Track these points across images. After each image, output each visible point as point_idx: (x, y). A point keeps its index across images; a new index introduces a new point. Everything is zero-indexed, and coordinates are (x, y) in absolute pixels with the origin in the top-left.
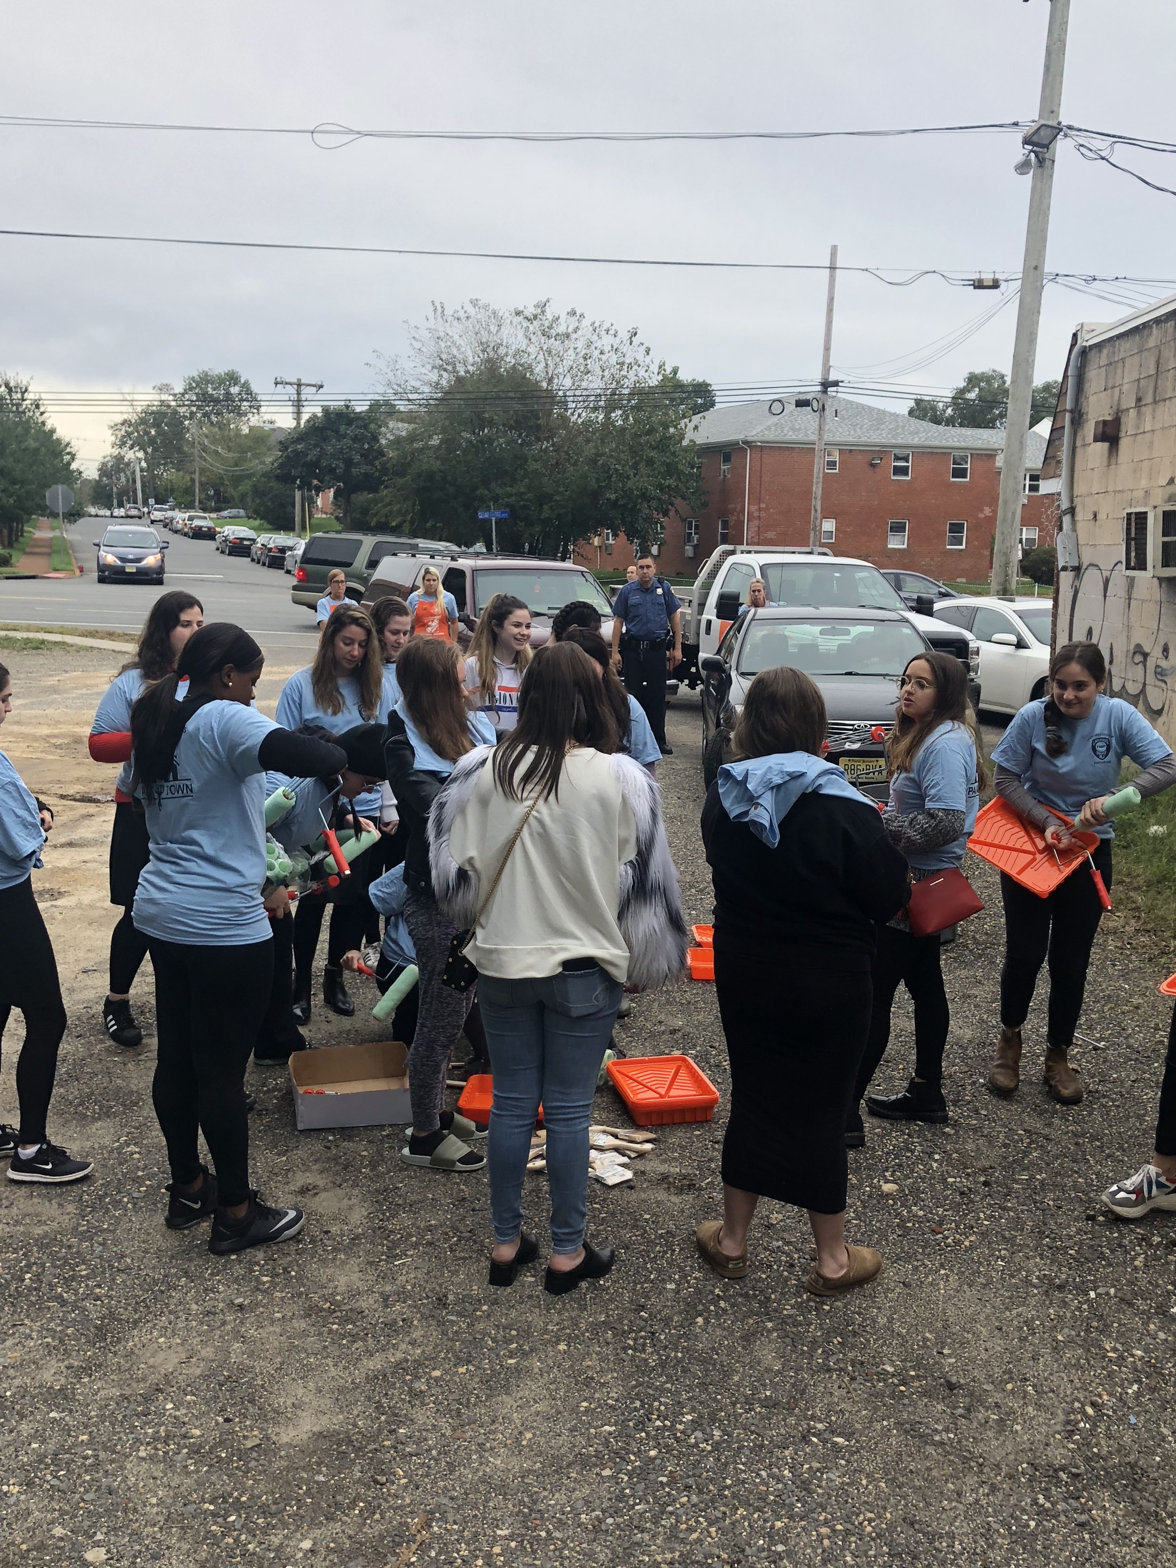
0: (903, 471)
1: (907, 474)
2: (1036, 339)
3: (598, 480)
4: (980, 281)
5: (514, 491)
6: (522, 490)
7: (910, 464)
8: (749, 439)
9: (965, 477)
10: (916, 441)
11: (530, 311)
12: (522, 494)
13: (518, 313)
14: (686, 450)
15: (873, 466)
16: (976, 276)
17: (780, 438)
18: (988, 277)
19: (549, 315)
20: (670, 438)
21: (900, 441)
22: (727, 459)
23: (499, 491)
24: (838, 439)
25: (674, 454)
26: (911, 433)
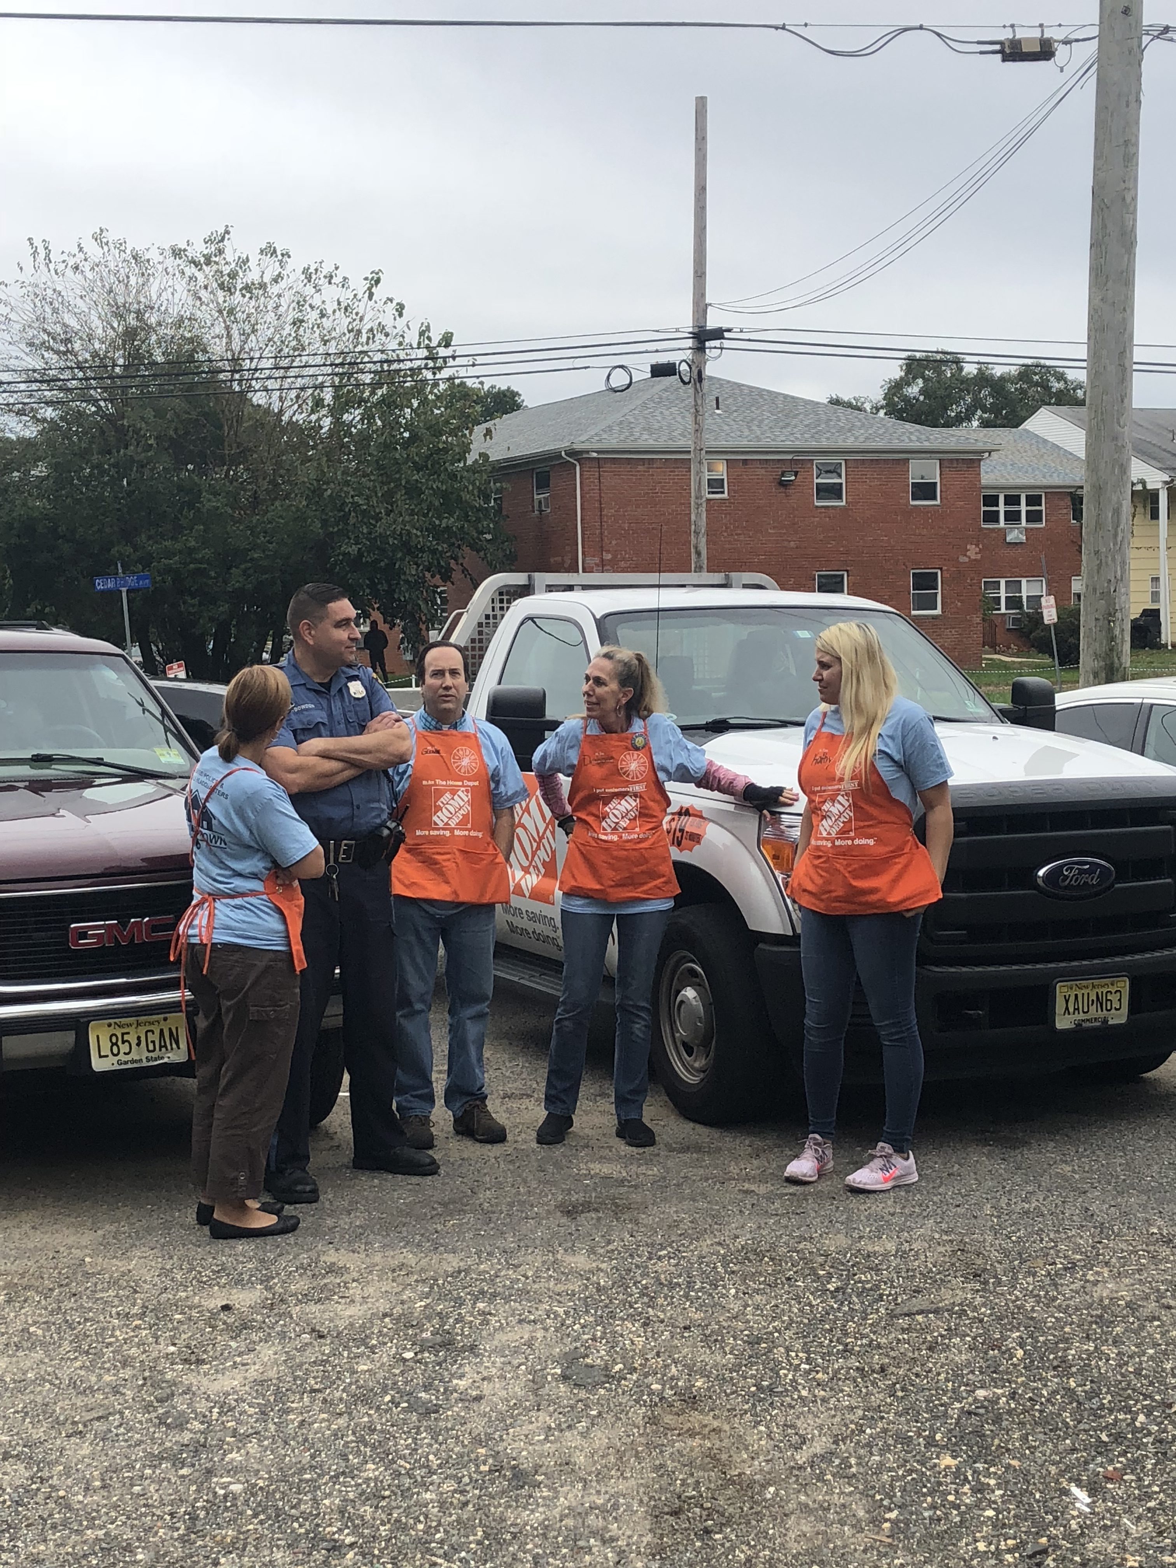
0: (833, 491)
1: (840, 497)
2: (1136, 154)
3: (325, 523)
4: (1015, 44)
5: (178, 546)
6: (192, 543)
7: (843, 480)
8: (578, 447)
9: (934, 498)
10: (850, 443)
11: (198, 249)
12: (191, 551)
13: (177, 253)
14: (473, 469)
15: (783, 484)
16: (1005, 35)
17: (629, 445)
18: (1028, 34)
19: (229, 255)
20: (446, 450)
21: (824, 443)
22: (543, 483)
23: (153, 548)
24: (723, 443)
25: (453, 476)
26: (840, 430)
